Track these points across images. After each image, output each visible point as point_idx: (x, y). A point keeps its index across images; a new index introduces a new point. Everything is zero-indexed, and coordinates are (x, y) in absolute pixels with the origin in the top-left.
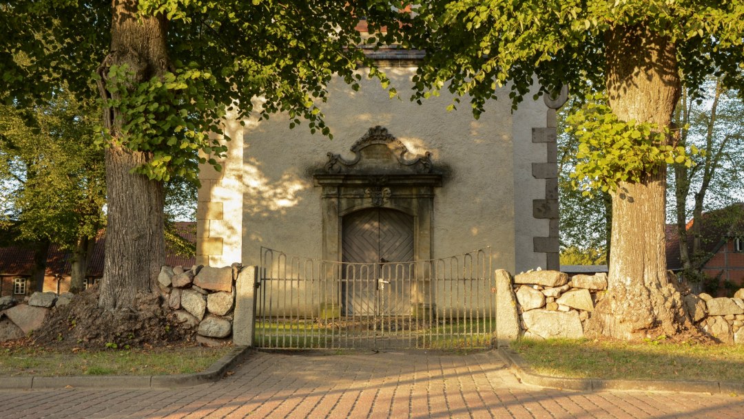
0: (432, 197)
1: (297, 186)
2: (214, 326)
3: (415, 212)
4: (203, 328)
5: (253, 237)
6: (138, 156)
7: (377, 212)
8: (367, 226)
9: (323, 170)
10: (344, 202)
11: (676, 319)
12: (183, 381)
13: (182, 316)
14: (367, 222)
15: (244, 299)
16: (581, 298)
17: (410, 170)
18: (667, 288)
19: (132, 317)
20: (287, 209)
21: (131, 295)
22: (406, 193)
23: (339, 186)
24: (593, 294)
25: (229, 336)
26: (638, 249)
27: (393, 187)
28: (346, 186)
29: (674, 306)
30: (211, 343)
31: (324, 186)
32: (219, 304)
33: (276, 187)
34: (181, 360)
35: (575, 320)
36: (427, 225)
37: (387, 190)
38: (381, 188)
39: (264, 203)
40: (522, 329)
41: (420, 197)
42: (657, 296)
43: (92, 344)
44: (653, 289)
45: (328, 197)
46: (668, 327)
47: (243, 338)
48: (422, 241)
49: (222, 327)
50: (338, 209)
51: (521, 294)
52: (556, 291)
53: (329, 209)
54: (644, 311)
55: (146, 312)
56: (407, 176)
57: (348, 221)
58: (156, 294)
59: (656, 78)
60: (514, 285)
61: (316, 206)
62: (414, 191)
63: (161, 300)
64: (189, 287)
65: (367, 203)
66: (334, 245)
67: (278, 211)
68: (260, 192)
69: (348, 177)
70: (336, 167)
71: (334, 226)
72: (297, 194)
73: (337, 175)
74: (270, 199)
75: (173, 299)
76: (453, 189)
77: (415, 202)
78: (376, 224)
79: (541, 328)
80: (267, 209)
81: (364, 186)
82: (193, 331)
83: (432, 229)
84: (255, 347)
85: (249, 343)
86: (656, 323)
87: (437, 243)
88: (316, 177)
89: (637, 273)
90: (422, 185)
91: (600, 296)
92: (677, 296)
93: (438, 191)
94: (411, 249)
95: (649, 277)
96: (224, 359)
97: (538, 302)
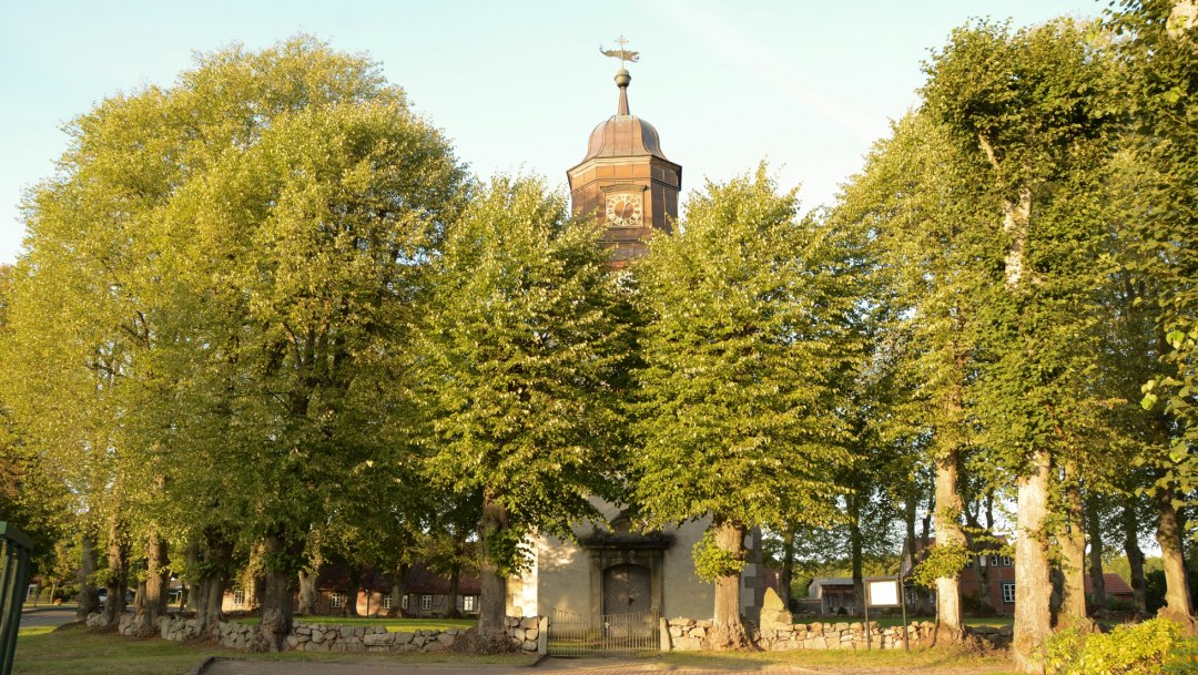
0: (662, 557)
1: (572, 550)
2: (529, 645)
3: (651, 566)
4: (524, 646)
5: (544, 584)
6: (495, 568)
7: (626, 567)
8: (619, 576)
9: (590, 539)
10: (604, 560)
11: (742, 640)
12: (522, 667)
13: (515, 640)
14: (618, 573)
15: (543, 633)
16: (700, 631)
17: (648, 539)
18: (740, 626)
19: (494, 641)
20: (566, 565)
21: (492, 630)
22: (645, 554)
23: (601, 550)
24: (706, 630)
25: (536, 650)
26: (726, 609)
27: (637, 550)
28: (605, 550)
29: (741, 634)
30: (528, 653)
31: (591, 549)
32: (531, 635)
33: (558, 551)
34: (518, 659)
35: (697, 642)
36: (659, 575)
37: (633, 552)
38: (628, 551)
39: (551, 561)
40: (672, 646)
41: (654, 557)
42: (733, 630)
43: (478, 652)
44: (732, 627)
45: (593, 557)
46: (737, 644)
47: (543, 651)
48: (656, 587)
49: (533, 645)
50: (600, 565)
51: (671, 630)
52: (688, 628)
53: (594, 565)
54: (726, 637)
55: (499, 638)
56: (647, 543)
57: (606, 573)
58: (503, 630)
59: (732, 527)
60: (668, 626)
61: (586, 562)
62: (651, 553)
63: (505, 632)
64: (518, 627)
65: (620, 561)
66: (597, 590)
67: (561, 567)
68: (549, 554)
69: (607, 544)
70: (599, 537)
71: (598, 577)
72: (573, 556)
73: (600, 542)
74: (555, 559)
75: (510, 632)
76: (677, 551)
77: (651, 560)
78: (625, 575)
79: (681, 645)
80: (553, 565)
81: (617, 550)
82: (520, 647)
83: (662, 578)
84: (548, 656)
85: (545, 653)
86: (731, 643)
87: (666, 587)
88: (586, 544)
89: (725, 619)
90: (656, 549)
91: (710, 630)
92: (743, 630)
93: (666, 552)
94: (649, 591)
95: (731, 621)
96: (535, 659)
97: (680, 633)
